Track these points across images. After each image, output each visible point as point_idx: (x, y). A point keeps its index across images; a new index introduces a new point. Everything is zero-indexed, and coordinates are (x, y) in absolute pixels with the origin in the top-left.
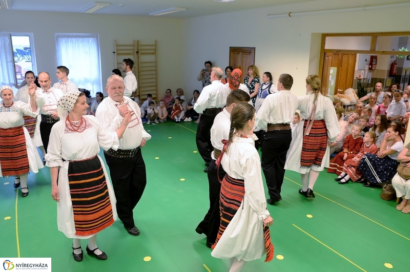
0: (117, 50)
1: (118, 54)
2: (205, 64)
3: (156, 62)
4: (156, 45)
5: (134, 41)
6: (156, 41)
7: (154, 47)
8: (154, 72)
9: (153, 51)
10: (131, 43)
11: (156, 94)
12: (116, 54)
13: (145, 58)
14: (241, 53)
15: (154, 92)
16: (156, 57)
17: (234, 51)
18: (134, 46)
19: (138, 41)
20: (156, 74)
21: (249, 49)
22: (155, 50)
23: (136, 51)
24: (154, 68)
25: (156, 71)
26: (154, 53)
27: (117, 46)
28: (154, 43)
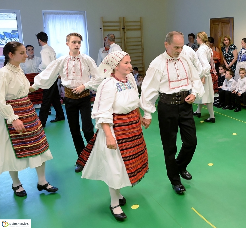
0: (104, 26)
1: (105, 30)
2: (188, 36)
3: (141, 38)
4: (141, 22)
5: (120, 18)
6: (141, 18)
7: (139, 24)
8: (140, 47)
9: (138, 27)
10: (117, 19)
11: (143, 68)
12: (102, 30)
13: (131, 34)
14: (220, 23)
15: (141, 66)
16: (141, 33)
17: (214, 22)
18: (120, 22)
19: (124, 18)
20: (142, 49)
21: (228, 19)
22: (140, 26)
23: (122, 27)
24: (140, 43)
25: (142, 45)
26: (140, 29)
27: (104, 22)
28: (139, 20)
